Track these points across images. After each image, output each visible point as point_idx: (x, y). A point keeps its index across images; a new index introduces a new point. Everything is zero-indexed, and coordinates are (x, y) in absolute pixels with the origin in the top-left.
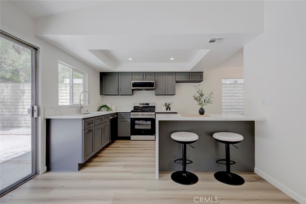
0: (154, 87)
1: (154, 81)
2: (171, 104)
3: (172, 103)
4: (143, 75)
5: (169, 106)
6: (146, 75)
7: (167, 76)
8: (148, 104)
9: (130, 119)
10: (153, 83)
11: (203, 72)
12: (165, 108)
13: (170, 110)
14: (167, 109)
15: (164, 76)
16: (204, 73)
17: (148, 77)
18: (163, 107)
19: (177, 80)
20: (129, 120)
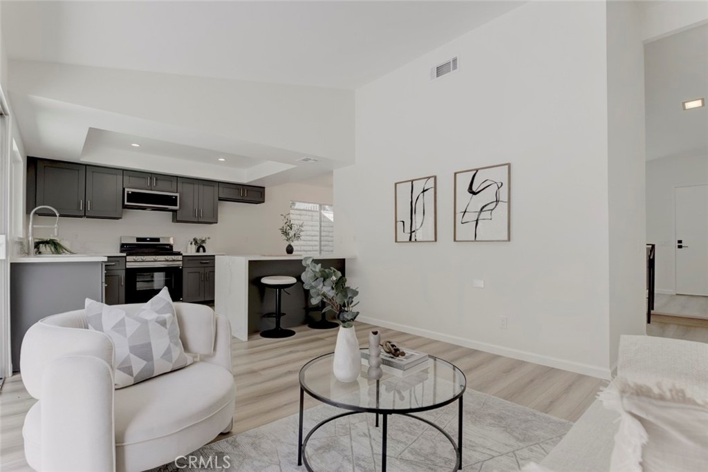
0: (176, 205)
1: (178, 195)
2: (207, 241)
3: (209, 238)
4: (151, 178)
5: (204, 245)
6: (156, 180)
7: (201, 187)
8: (158, 240)
9: (124, 271)
10: (176, 197)
11: (264, 188)
12: (194, 247)
13: (204, 251)
14: (198, 251)
15: (196, 186)
16: (266, 189)
17: (161, 184)
18: (189, 245)
19: (222, 196)
20: (122, 274)
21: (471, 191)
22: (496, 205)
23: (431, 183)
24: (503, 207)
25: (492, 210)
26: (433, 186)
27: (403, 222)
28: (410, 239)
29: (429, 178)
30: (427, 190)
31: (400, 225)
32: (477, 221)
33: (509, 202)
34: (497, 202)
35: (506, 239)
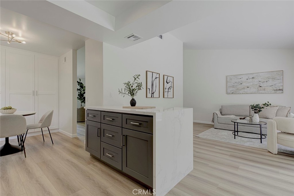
21: (167, 82)
23: (158, 76)
24: (172, 88)
25: (170, 89)
26: (159, 77)
27: (149, 89)
28: (152, 97)
29: (158, 73)
30: (157, 78)
31: (148, 90)
32: (168, 92)
33: (173, 87)
34: (171, 87)
35: (173, 97)
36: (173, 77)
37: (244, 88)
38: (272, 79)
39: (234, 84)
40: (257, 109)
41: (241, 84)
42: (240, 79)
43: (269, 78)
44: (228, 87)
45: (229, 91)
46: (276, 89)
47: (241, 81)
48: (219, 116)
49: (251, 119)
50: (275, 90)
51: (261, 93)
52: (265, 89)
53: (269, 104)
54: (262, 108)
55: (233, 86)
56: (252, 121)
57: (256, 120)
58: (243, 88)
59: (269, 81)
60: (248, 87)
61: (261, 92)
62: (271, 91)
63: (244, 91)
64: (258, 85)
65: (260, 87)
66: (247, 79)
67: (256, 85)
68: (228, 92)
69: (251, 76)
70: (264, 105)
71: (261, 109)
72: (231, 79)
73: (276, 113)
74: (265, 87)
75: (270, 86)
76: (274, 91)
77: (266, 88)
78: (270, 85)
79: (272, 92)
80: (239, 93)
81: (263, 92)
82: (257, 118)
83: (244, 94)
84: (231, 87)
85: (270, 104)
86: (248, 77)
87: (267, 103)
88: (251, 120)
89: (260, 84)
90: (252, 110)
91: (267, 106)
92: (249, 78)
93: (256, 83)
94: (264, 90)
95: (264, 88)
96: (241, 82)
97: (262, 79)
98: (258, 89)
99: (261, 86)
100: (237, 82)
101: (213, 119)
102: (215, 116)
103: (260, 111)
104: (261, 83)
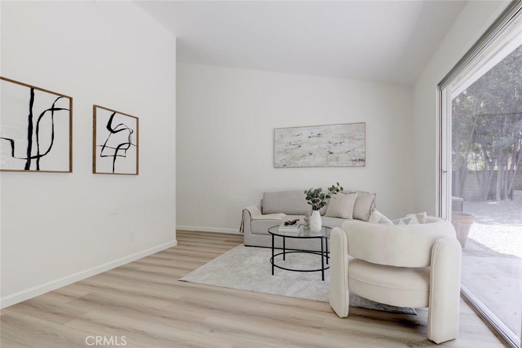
22: (129, 146)
24: (133, 149)
25: (126, 149)
27: (11, 140)
28: (27, 168)
29: (62, 96)
31: (5, 143)
32: (115, 156)
33: (137, 146)
34: (130, 144)
35: (135, 173)
36: (137, 119)
37: (304, 156)
38: (350, 137)
39: (287, 146)
40: (318, 201)
41: (300, 147)
42: (298, 135)
43: (344, 137)
44: (277, 152)
45: (279, 162)
46: (354, 158)
47: (299, 141)
48: (254, 218)
49: (306, 224)
50: (353, 161)
51: (333, 167)
52: (338, 157)
53: (339, 188)
54: (328, 197)
55: (285, 150)
56: (309, 229)
57: (314, 225)
58: (302, 156)
59: (344, 142)
60: (311, 154)
61: (331, 163)
62: (348, 162)
63: (304, 161)
64: (328, 150)
65: (331, 153)
66: (310, 137)
67: (325, 150)
68: (276, 164)
69: (316, 132)
70: (331, 189)
71: (325, 200)
72: (282, 136)
73: (354, 207)
74: (338, 153)
75: (346, 152)
76: (351, 162)
77: (339, 155)
78: (346, 150)
79: (348, 165)
80: (296, 166)
81: (335, 163)
82: (317, 221)
83: (304, 167)
84: (282, 152)
85: (342, 189)
86: (312, 133)
87: (336, 186)
88: (307, 226)
89: (330, 147)
90: (309, 203)
91: (336, 192)
92: (313, 135)
93: (324, 146)
94: (337, 159)
95: (336, 155)
96: (299, 143)
97: (333, 137)
98: (327, 157)
99: (331, 151)
100: (292, 143)
101: (243, 224)
102: (245, 218)
103: (322, 204)
104: (333, 147)
